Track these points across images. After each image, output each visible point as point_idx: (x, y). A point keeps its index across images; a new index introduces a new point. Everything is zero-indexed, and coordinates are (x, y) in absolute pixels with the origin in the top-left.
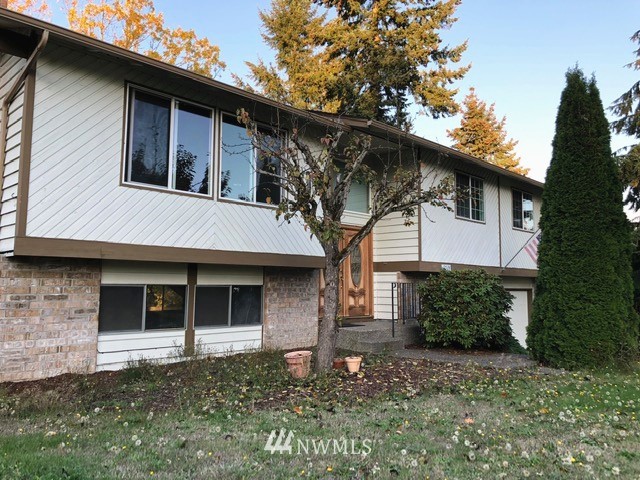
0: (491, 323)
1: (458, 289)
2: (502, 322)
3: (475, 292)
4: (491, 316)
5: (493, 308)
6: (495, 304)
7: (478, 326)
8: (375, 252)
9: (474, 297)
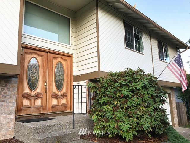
0: (150, 115)
1: (117, 84)
2: (160, 114)
3: (133, 86)
4: (149, 109)
5: (151, 101)
6: (153, 97)
7: (137, 118)
8: (74, 69)
9: (132, 91)
